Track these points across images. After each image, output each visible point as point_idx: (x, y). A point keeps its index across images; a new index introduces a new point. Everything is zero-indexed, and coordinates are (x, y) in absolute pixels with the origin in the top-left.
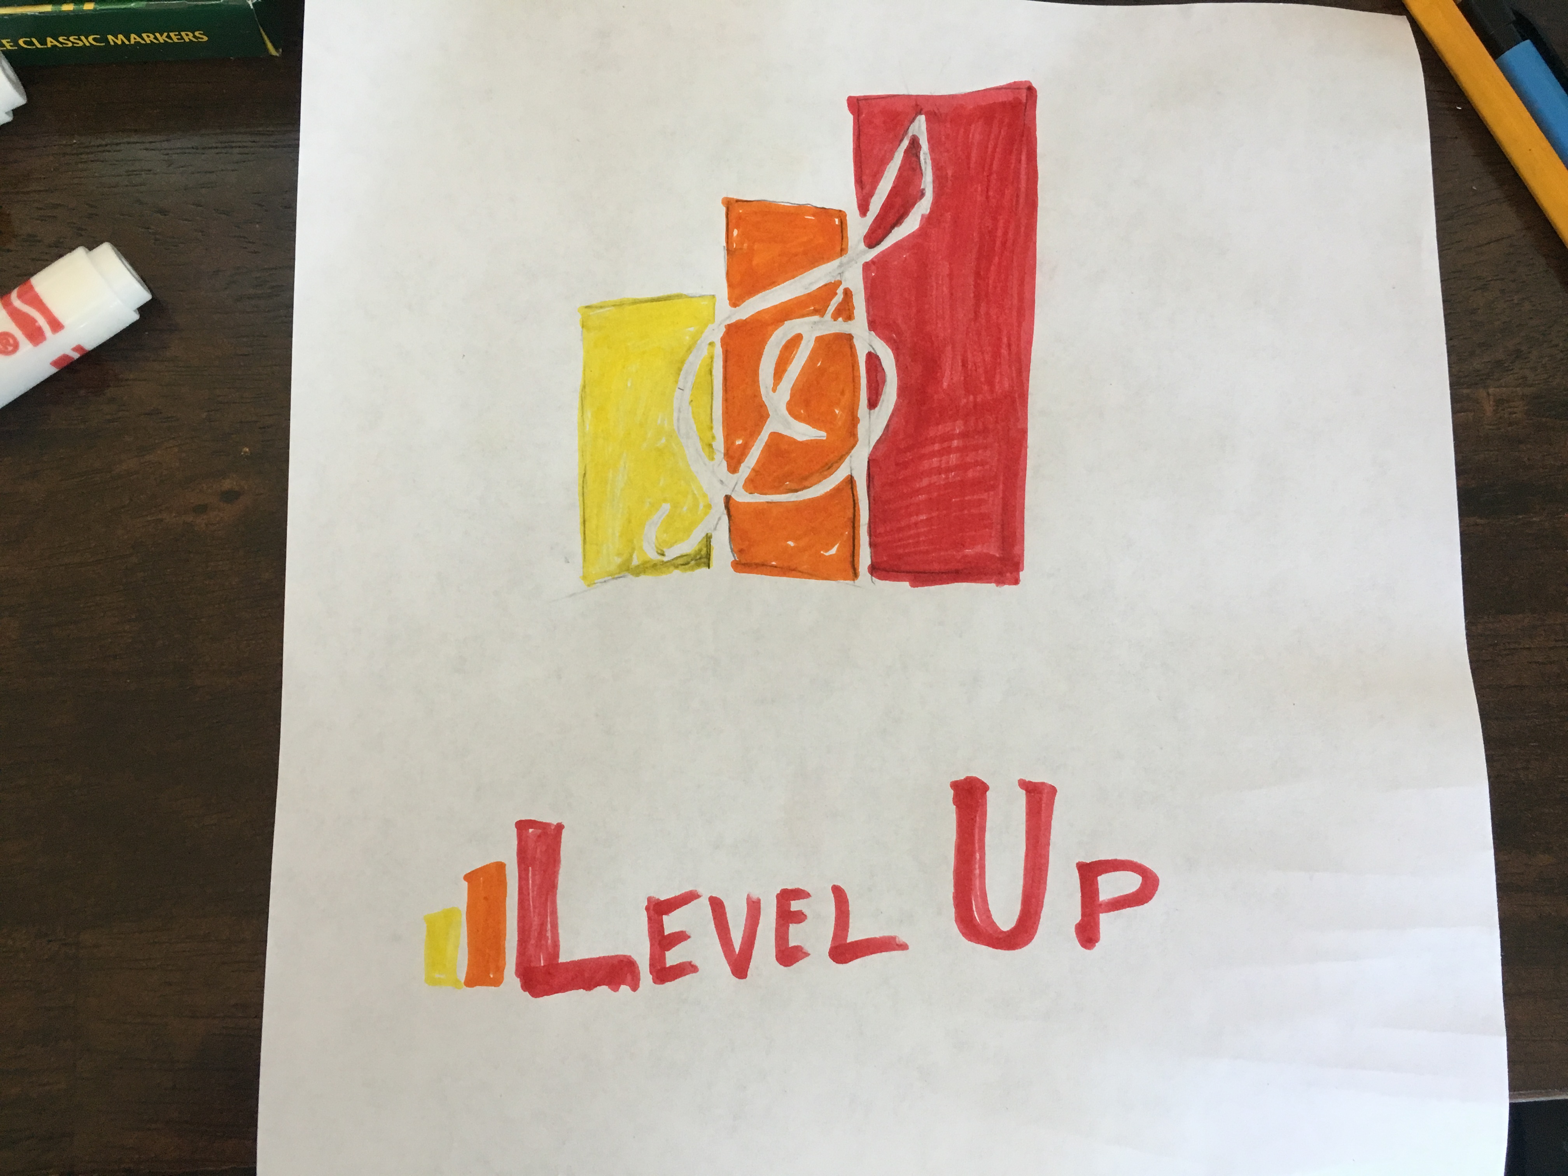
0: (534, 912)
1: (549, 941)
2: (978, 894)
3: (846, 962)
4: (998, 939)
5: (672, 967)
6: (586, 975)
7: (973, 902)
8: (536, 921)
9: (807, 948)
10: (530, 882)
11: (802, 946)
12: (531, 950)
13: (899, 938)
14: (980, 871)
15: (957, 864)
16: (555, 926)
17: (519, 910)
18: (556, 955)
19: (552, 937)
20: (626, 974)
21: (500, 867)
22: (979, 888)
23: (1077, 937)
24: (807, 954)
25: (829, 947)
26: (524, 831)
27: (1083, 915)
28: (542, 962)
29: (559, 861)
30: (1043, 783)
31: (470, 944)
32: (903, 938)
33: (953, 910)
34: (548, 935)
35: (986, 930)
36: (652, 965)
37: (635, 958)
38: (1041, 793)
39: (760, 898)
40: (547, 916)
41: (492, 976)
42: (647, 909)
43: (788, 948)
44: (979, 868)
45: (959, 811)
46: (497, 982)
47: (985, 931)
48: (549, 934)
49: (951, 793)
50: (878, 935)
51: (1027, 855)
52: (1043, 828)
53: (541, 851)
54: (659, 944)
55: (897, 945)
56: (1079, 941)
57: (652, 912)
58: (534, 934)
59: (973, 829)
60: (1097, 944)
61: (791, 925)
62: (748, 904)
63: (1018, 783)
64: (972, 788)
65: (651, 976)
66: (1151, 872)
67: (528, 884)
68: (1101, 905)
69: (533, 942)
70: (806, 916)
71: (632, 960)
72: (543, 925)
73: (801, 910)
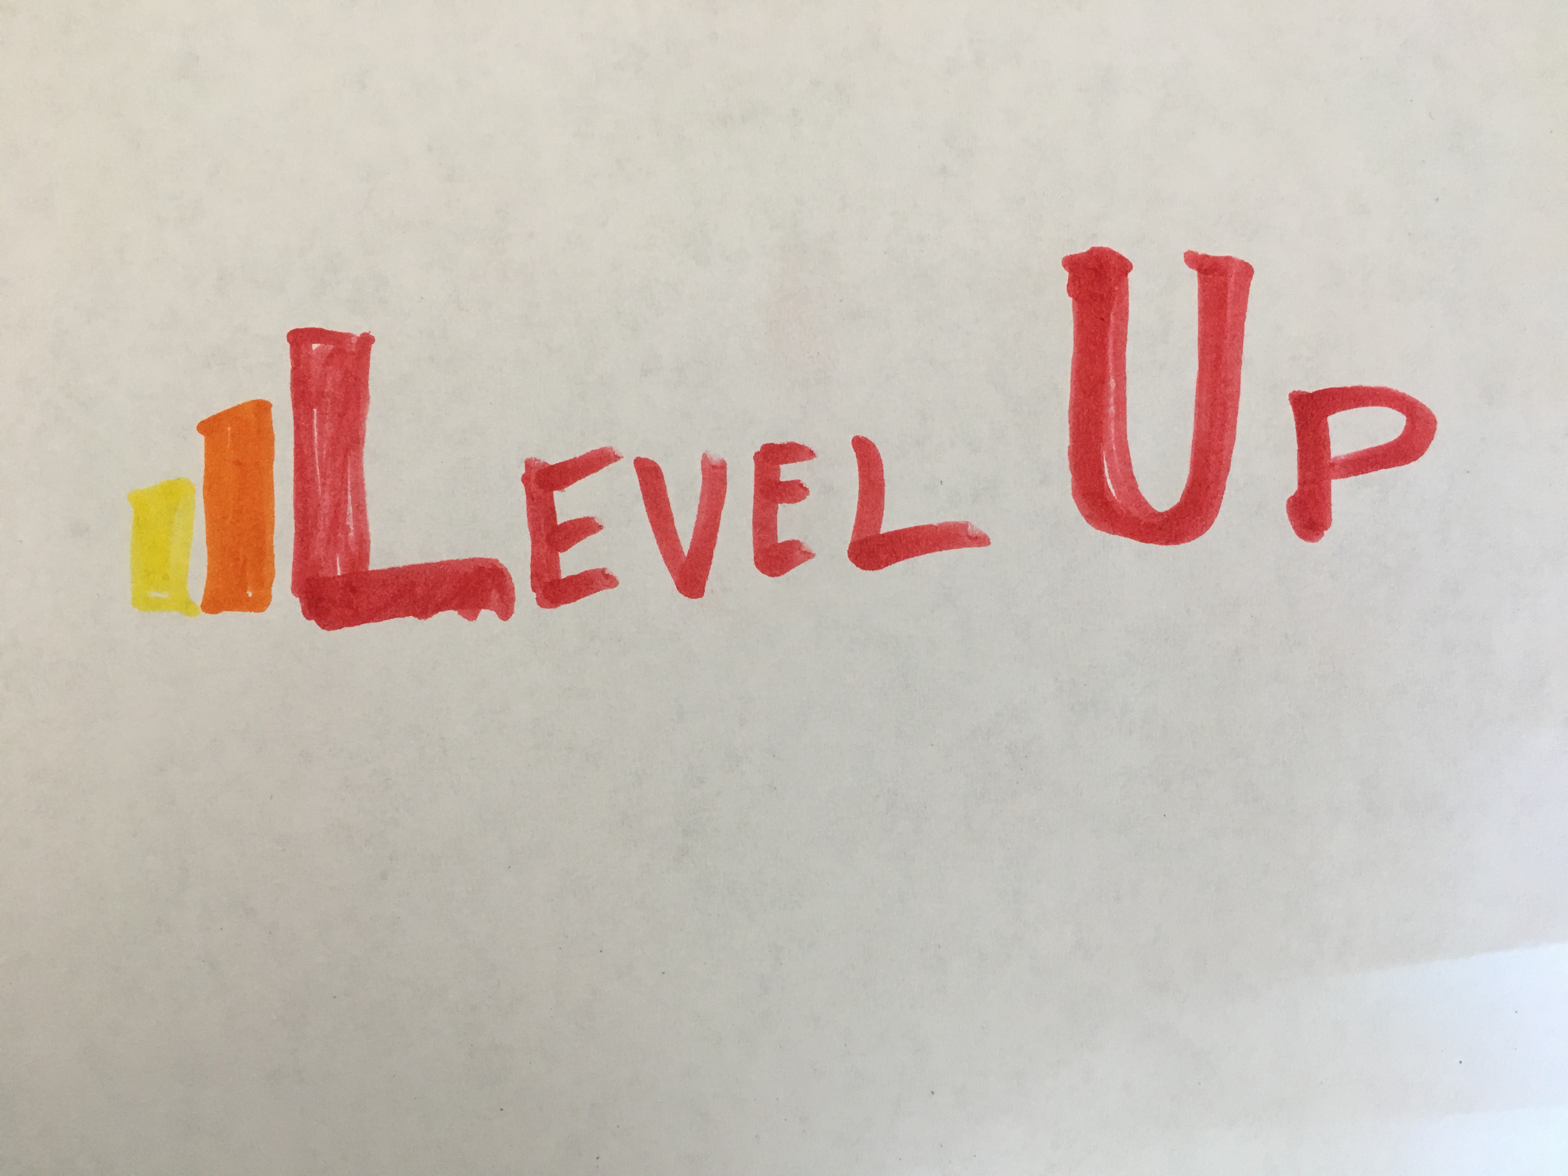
0: (323, 484)
1: (351, 534)
2: (1114, 448)
3: (879, 568)
4: (1152, 526)
5: (571, 579)
6: (419, 590)
7: (1105, 462)
8: (326, 500)
9: (810, 544)
10: (316, 434)
11: (801, 540)
12: (319, 550)
13: (972, 526)
14: (1117, 409)
15: (1076, 395)
16: (360, 509)
17: (296, 480)
18: (363, 556)
19: (355, 526)
20: (491, 590)
21: (262, 408)
22: (1116, 438)
23: (1291, 520)
24: (809, 555)
25: (849, 540)
26: (303, 347)
27: (1302, 482)
28: (339, 569)
29: (367, 398)
30: (1228, 259)
31: (210, 541)
32: (979, 524)
33: (1069, 476)
34: (348, 523)
35: (1128, 512)
36: (536, 576)
37: (505, 562)
38: (1224, 273)
39: (727, 459)
40: (346, 490)
41: (250, 594)
42: (525, 479)
43: (776, 546)
44: (1115, 403)
45: (1079, 308)
46: (260, 603)
47: (1125, 512)
48: (350, 522)
49: (1064, 276)
50: (935, 520)
51: (1200, 381)
52: (1228, 335)
53: (334, 380)
54: (548, 539)
55: (970, 537)
56: (1294, 528)
57: (534, 487)
58: (324, 522)
59: (1104, 336)
60: (1325, 532)
61: (779, 505)
62: (703, 470)
63: (1185, 257)
64: (1101, 266)
65: (534, 595)
66: (1423, 408)
67: (312, 437)
68: (1332, 465)
69: (321, 535)
70: (806, 489)
71: (500, 567)
72: (338, 507)
73: (799, 481)
